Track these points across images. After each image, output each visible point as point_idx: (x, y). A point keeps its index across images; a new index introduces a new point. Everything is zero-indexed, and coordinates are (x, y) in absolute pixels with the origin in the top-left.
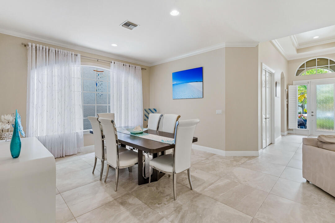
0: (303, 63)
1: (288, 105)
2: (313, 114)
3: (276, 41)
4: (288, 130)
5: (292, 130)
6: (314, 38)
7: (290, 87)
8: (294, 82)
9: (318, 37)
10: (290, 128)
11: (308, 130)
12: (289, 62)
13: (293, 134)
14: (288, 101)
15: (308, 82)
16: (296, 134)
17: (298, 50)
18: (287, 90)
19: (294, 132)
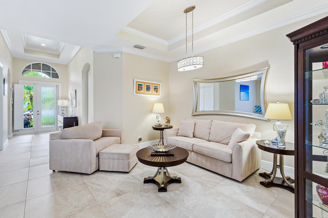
0: (29, 64)
1: (13, 105)
2: (38, 113)
3: (4, 31)
4: (13, 131)
5: (18, 131)
6: (42, 45)
7: (16, 86)
8: (20, 81)
9: (45, 45)
10: (15, 128)
11: (35, 129)
12: (15, 59)
13: (19, 135)
14: (13, 101)
15: (34, 83)
16: (22, 135)
17: (26, 50)
18: (12, 88)
19: (20, 132)
